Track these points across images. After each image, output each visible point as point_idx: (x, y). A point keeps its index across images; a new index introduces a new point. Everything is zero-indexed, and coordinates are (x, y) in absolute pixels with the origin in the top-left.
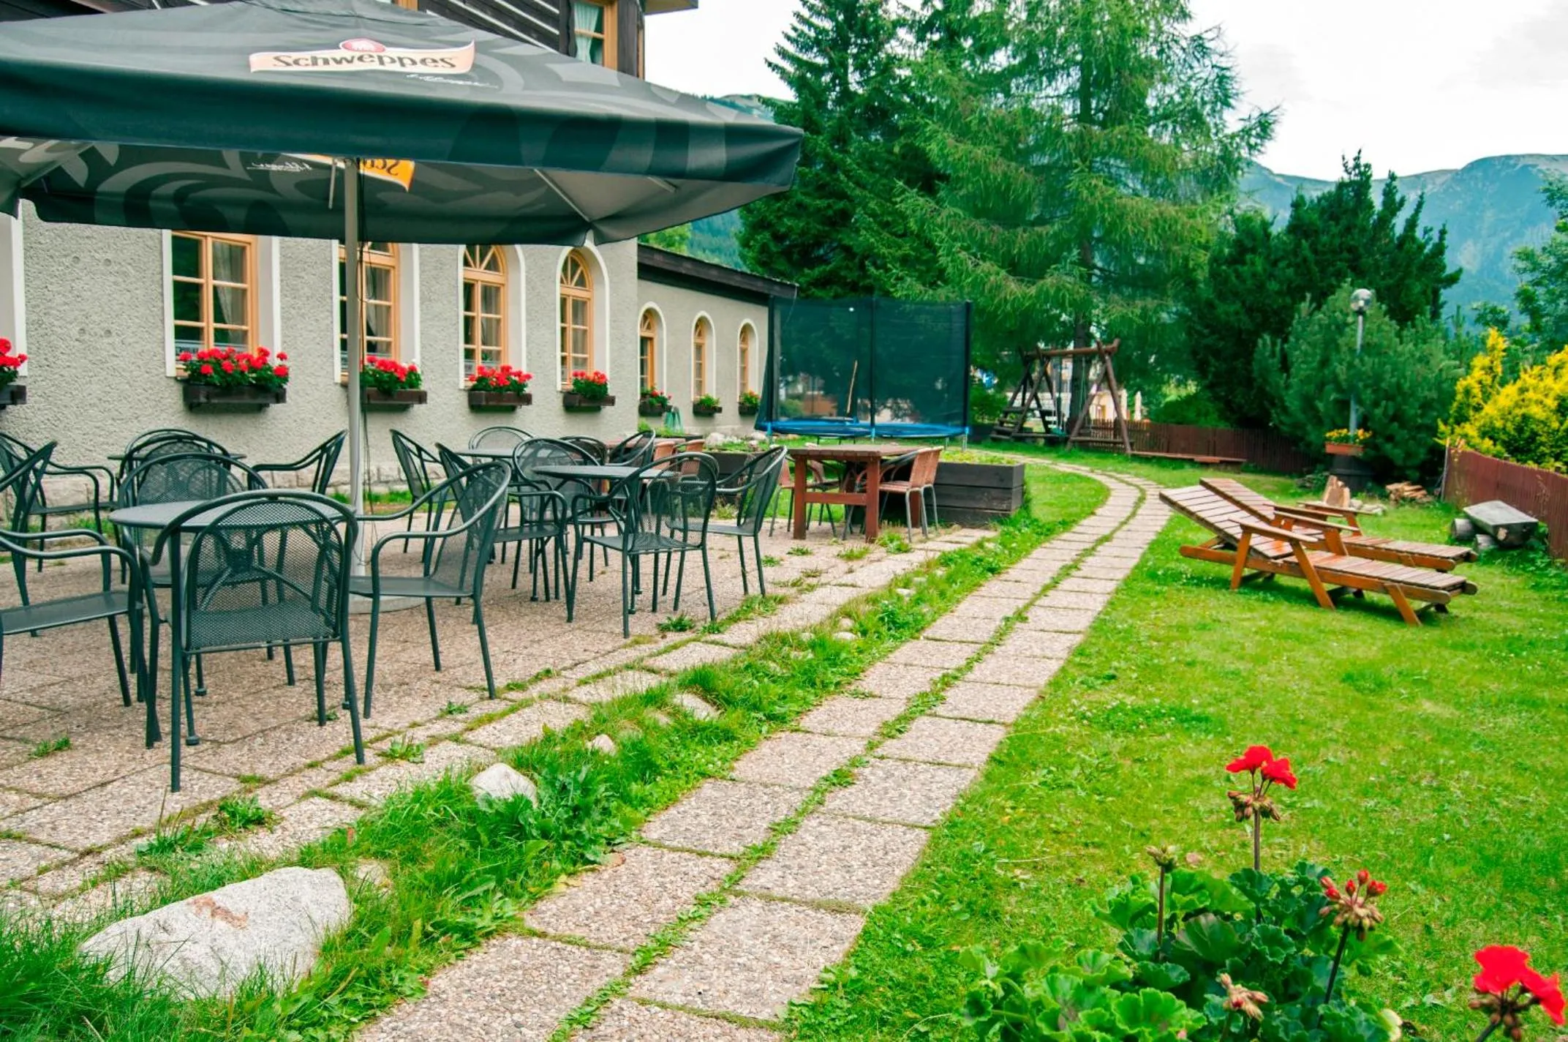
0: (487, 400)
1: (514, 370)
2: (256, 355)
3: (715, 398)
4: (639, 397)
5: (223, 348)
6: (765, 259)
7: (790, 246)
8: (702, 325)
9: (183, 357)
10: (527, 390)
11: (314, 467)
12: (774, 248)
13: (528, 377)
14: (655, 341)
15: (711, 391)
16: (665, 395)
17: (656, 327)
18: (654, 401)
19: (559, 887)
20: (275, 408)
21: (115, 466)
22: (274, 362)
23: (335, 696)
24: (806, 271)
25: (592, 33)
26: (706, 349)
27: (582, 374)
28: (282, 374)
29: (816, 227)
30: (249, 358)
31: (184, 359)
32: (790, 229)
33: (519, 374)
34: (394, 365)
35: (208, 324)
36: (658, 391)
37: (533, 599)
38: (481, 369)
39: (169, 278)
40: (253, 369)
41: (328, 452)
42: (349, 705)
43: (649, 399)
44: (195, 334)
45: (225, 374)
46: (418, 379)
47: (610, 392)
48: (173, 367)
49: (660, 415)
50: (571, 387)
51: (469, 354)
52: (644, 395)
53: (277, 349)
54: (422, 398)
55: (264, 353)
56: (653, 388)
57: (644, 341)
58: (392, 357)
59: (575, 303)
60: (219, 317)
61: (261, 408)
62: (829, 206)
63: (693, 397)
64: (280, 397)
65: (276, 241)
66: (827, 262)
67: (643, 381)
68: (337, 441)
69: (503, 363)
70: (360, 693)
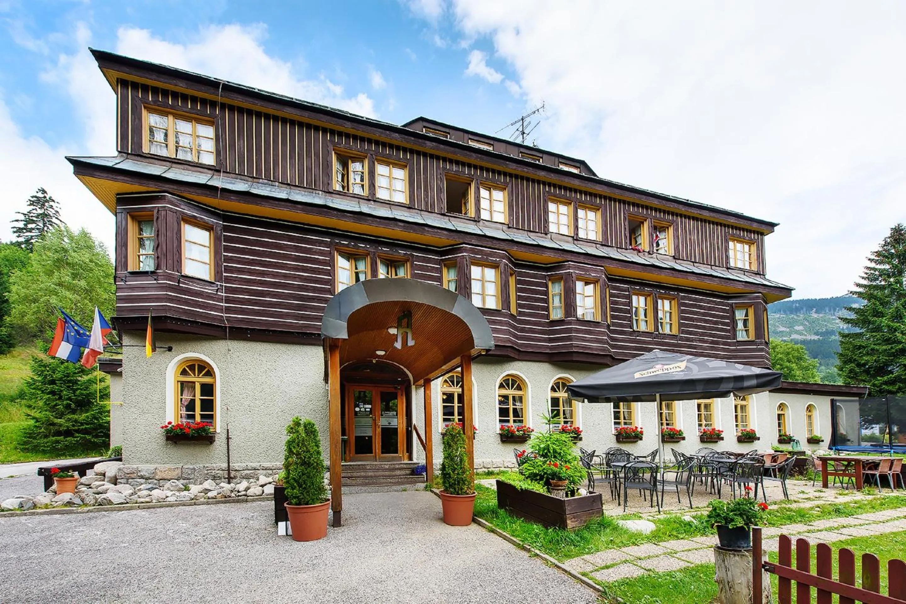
0: (707, 439)
1: (717, 429)
2: (634, 428)
3: (819, 436)
4: (778, 436)
5: (626, 426)
6: (852, 375)
7: (869, 368)
8: (810, 408)
9: (616, 429)
10: (722, 436)
11: (650, 457)
12: (857, 370)
13: (722, 431)
14: (786, 415)
15: (817, 433)
16: (791, 435)
17: (785, 409)
18: (785, 437)
19: (698, 536)
20: (640, 442)
21: (604, 456)
22: (639, 430)
23: (655, 504)
24: (879, 378)
25: (744, 318)
26: (814, 417)
27: (745, 430)
28: (641, 433)
29: (883, 358)
30: (632, 429)
31: (617, 430)
32: (867, 361)
33: (719, 431)
34: (674, 429)
35: (622, 420)
36: (788, 434)
37: (711, 493)
38: (704, 429)
39: (612, 410)
40: (634, 431)
41: (654, 454)
42: (658, 505)
43: (782, 438)
44: (619, 423)
45: (626, 433)
46: (682, 433)
47: (758, 436)
48: (614, 432)
49: (789, 443)
50: (740, 434)
51: (700, 425)
52: (780, 436)
53: (639, 427)
54: (684, 439)
55: (636, 428)
56: (785, 433)
57: (779, 416)
58: (674, 427)
59: (741, 406)
60: (625, 419)
61: (636, 442)
62: (892, 348)
63: (807, 435)
64: (641, 439)
65: (639, 403)
66: (892, 373)
67: (780, 431)
68: (657, 451)
69: (713, 427)
70: (660, 503)
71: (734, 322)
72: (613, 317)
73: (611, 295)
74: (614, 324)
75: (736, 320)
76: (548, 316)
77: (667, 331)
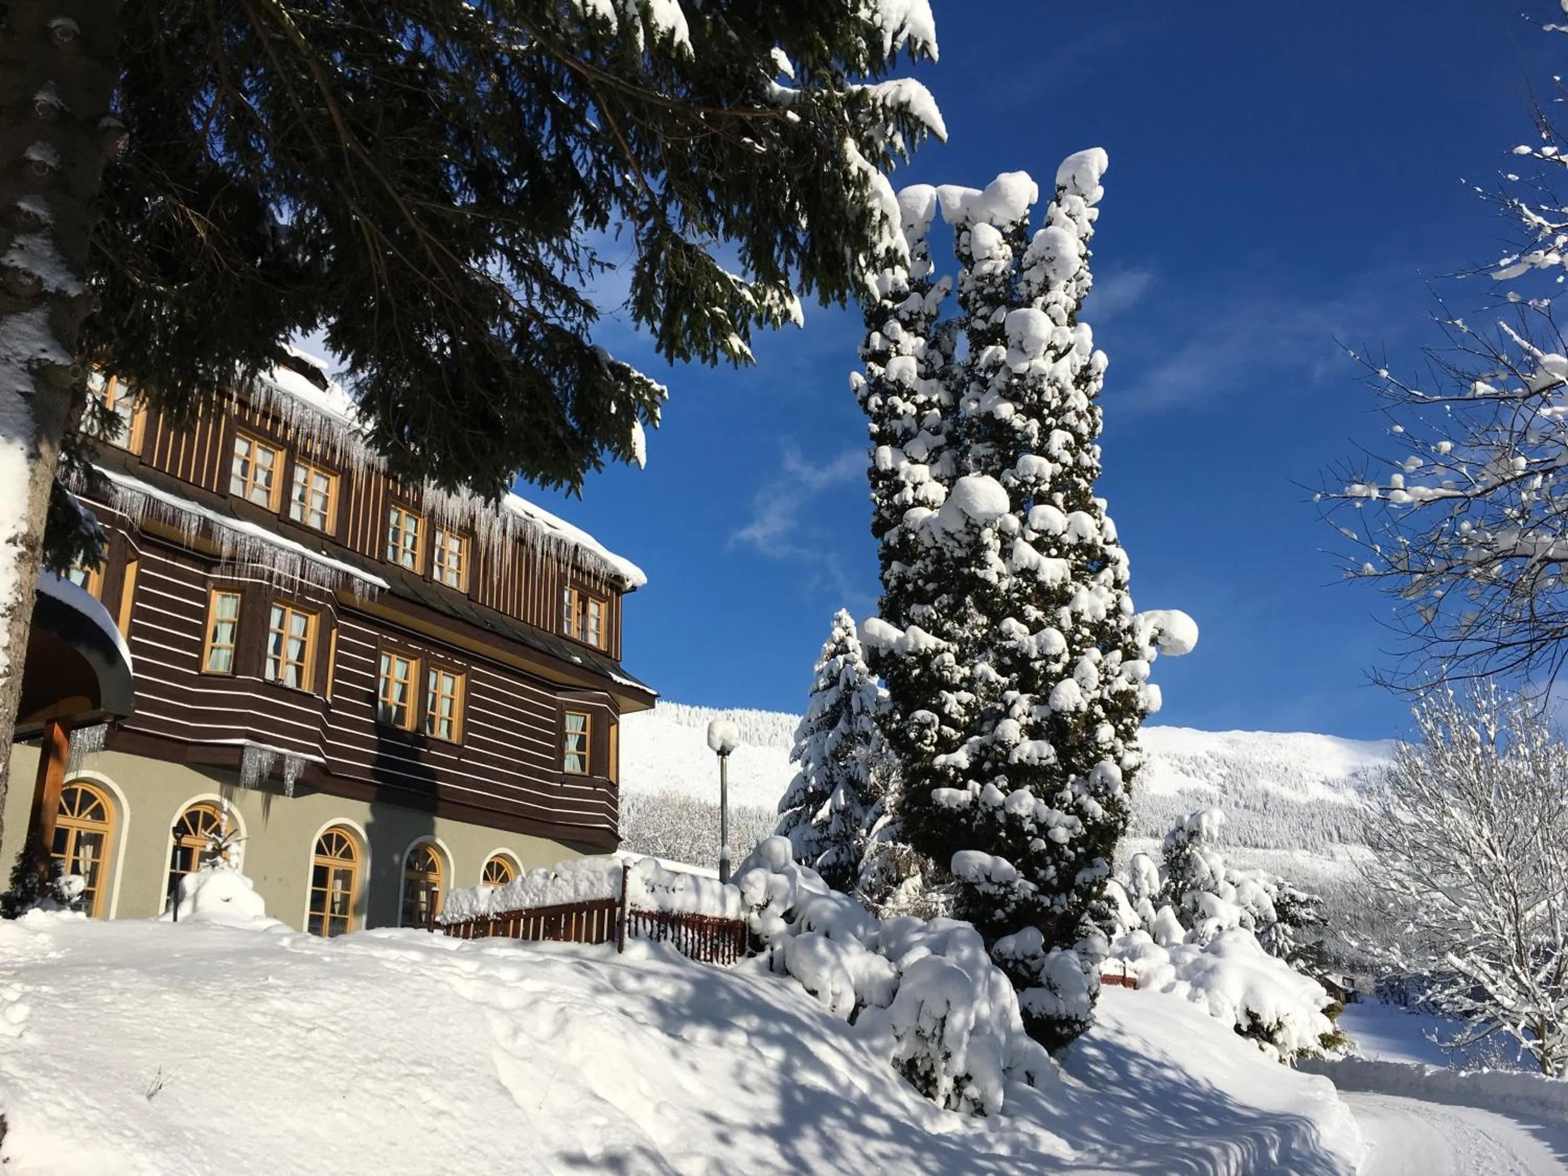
71: (562, 737)
72: (337, 689)
73: (341, 644)
74: (338, 704)
75: (566, 734)
76: (197, 664)
77: (442, 734)
